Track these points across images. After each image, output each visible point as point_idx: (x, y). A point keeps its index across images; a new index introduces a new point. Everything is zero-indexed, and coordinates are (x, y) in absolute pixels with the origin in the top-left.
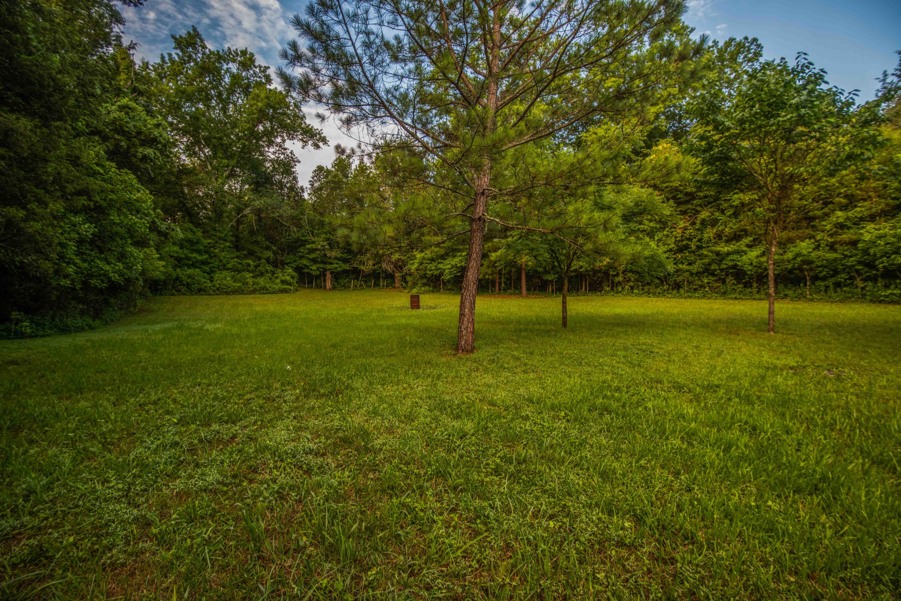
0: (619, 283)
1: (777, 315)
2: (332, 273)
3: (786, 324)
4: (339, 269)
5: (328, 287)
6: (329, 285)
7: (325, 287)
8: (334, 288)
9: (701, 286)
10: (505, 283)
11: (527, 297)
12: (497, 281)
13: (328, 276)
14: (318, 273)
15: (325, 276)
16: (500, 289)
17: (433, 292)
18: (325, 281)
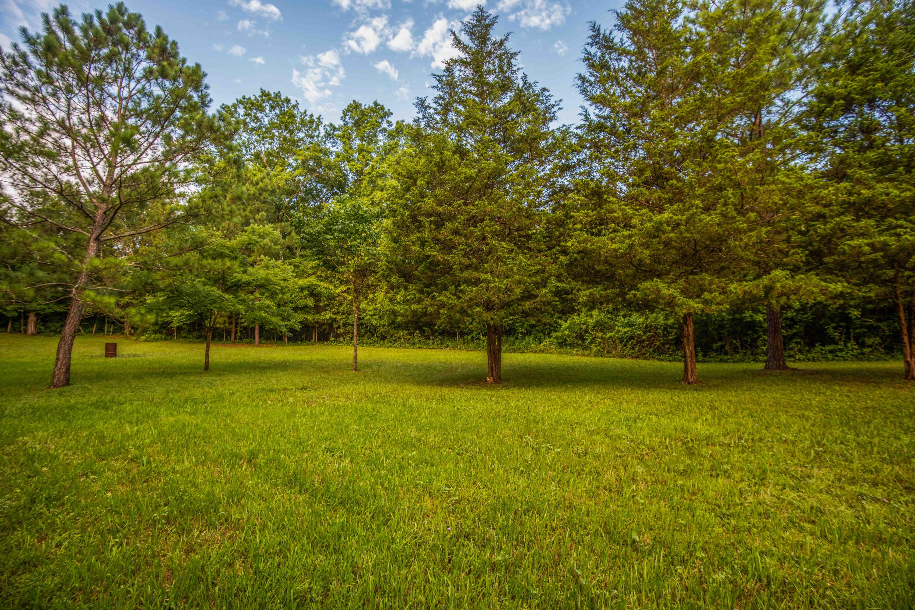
0: (342, 334)
1: (358, 360)
2: (37, 315)
3: (368, 365)
4: (47, 311)
5: (29, 332)
6: (31, 328)
7: (26, 331)
8: (39, 333)
9: (399, 338)
10: (241, 332)
11: (259, 346)
12: (234, 330)
13: (32, 318)
14: (16, 314)
15: (26, 318)
16: (236, 338)
17: (165, 339)
18: (26, 324)
